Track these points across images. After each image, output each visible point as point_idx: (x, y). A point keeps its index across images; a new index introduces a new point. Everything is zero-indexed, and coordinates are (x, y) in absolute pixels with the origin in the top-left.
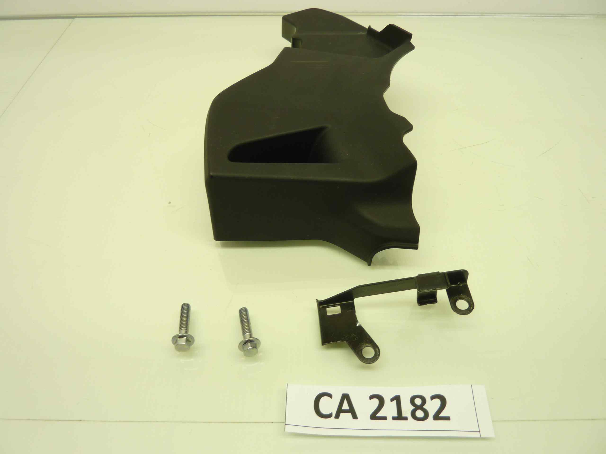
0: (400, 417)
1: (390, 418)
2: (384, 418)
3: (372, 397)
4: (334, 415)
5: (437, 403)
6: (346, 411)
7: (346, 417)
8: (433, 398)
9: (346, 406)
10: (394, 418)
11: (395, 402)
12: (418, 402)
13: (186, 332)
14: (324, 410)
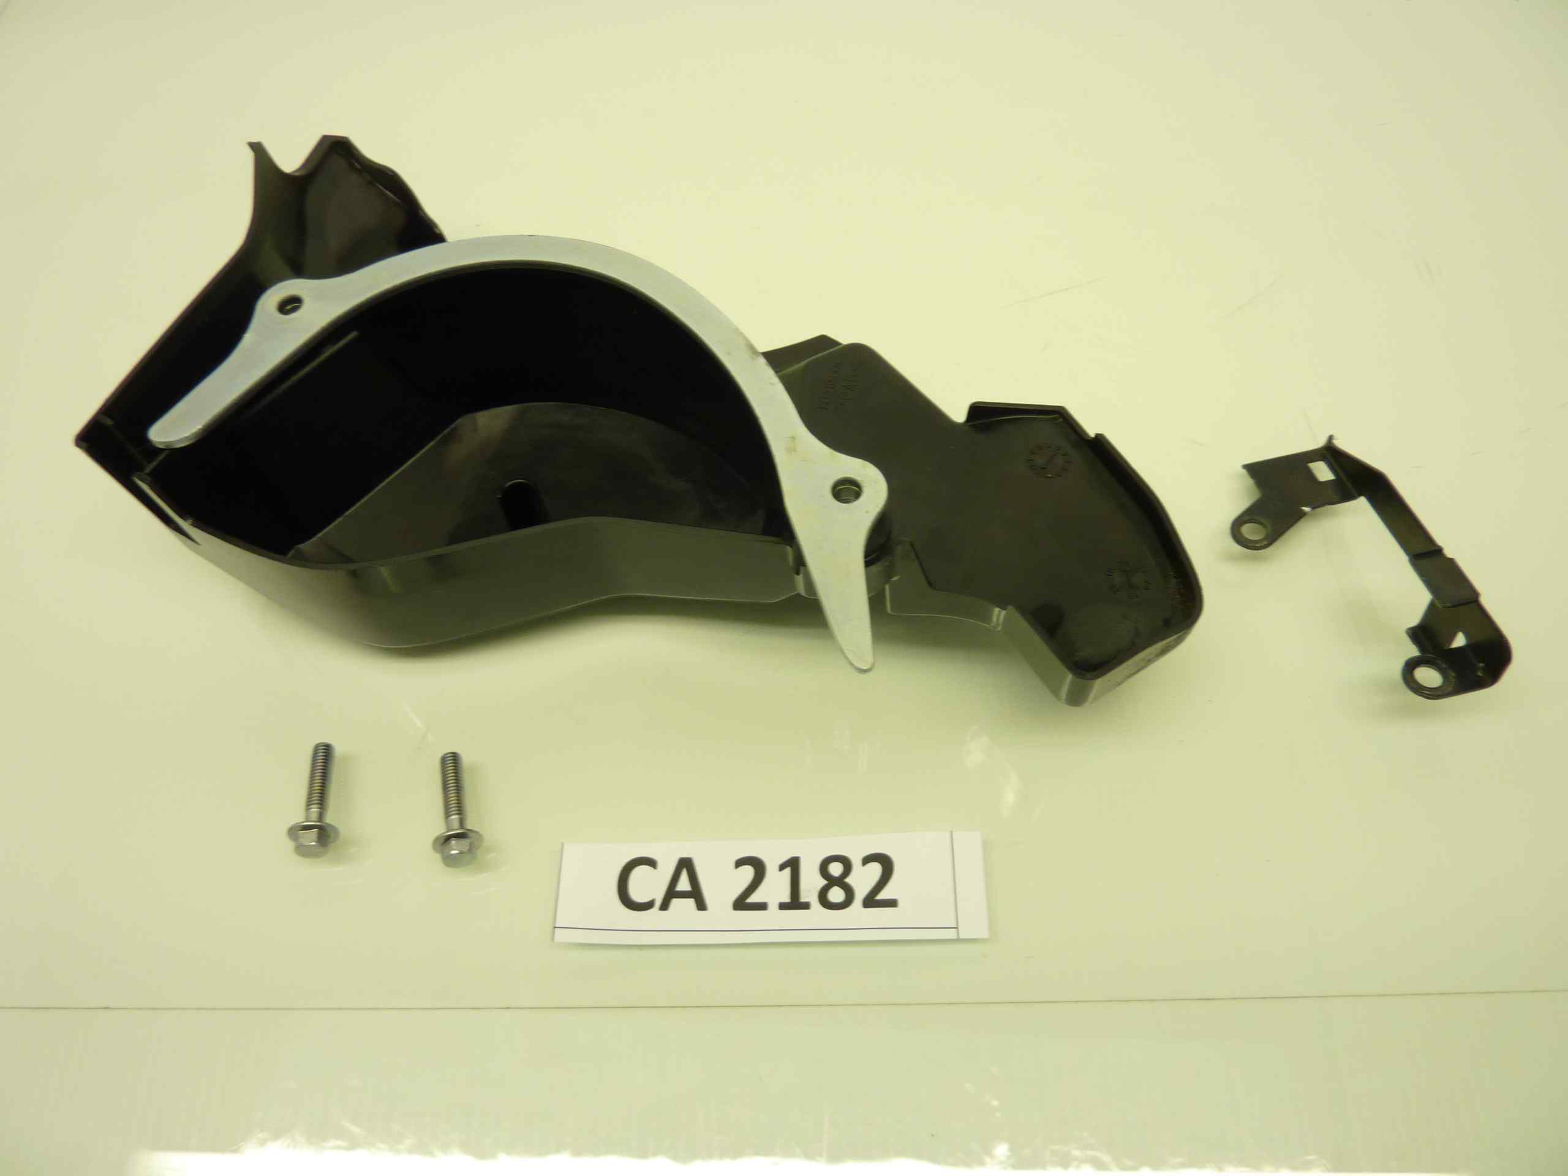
0: (795, 903)
1: (773, 906)
2: (762, 906)
3: (740, 863)
4: (658, 903)
5: (876, 869)
6: (683, 895)
7: (683, 907)
8: (867, 860)
9: (684, 884)
10: (783, 906)
11: (788, 871)
12: (836, 869)
13: (321, 816)
14: (637, 894)
